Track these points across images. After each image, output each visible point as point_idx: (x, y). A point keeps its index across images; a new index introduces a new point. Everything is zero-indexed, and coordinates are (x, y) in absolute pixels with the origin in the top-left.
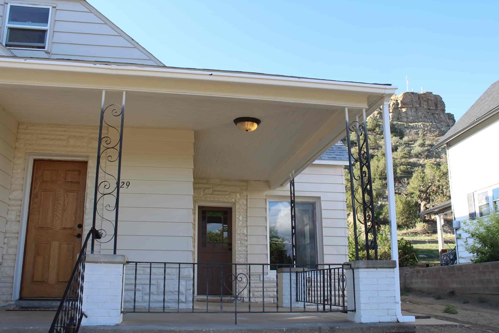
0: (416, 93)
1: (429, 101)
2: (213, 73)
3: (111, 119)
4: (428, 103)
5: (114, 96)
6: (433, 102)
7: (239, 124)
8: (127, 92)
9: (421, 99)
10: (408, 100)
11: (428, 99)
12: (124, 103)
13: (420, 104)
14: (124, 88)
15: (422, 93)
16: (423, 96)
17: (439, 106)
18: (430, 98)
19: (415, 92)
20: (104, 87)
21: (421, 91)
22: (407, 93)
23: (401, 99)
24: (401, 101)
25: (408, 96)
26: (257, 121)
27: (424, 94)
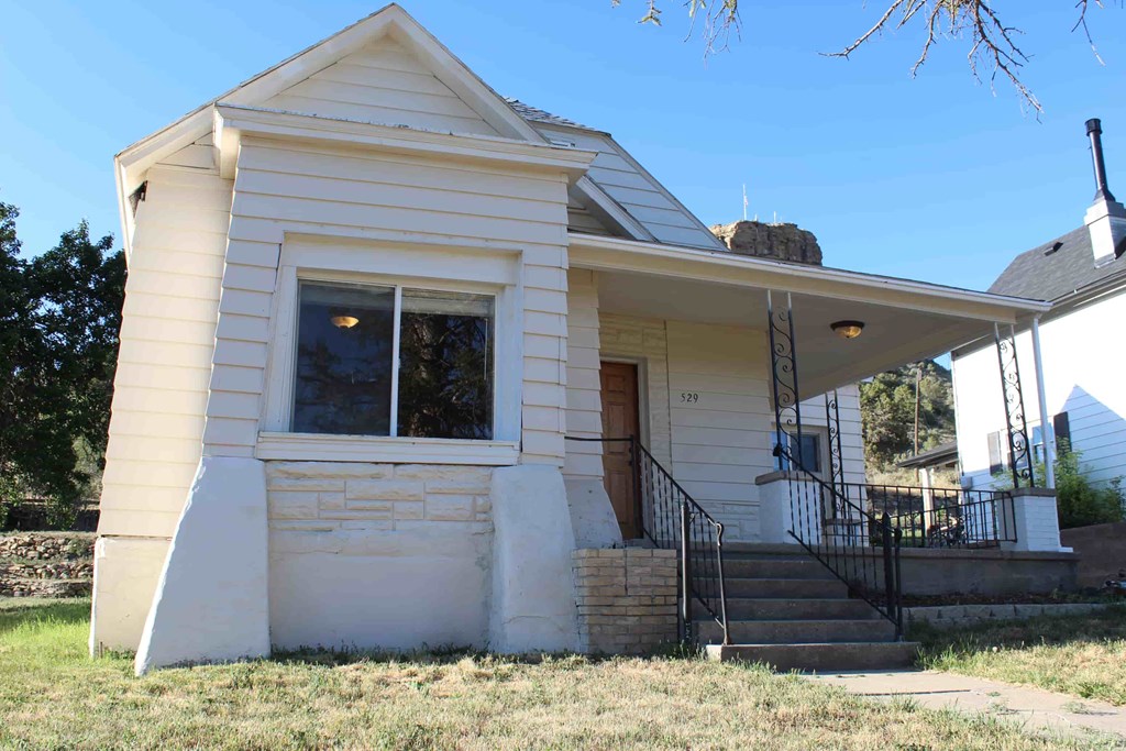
0: (764, 225)
1: (790, 243)
2: (889, 281)
3: (782, 325)
4: (787, 248)
5: (779, 297)
6: (799, 245)
7: (837, 330)
8: (792, 293)
9: (774, 238)
10: (746, 239)
11: (788, 239)
12: (790, 306)
13: (770, 248)
14: (790, 289)
15: (776, 225)
16: (777, 230)
17: (808, 254)
18: (791, 237)
19: (761, 221)
20: (770, 286)
21: (774, 220)
22: (746, 222)
23: (732, 235)
24: (732, 241)
25: (748, 231)
26: (860, 325)
27: (780, 227)
